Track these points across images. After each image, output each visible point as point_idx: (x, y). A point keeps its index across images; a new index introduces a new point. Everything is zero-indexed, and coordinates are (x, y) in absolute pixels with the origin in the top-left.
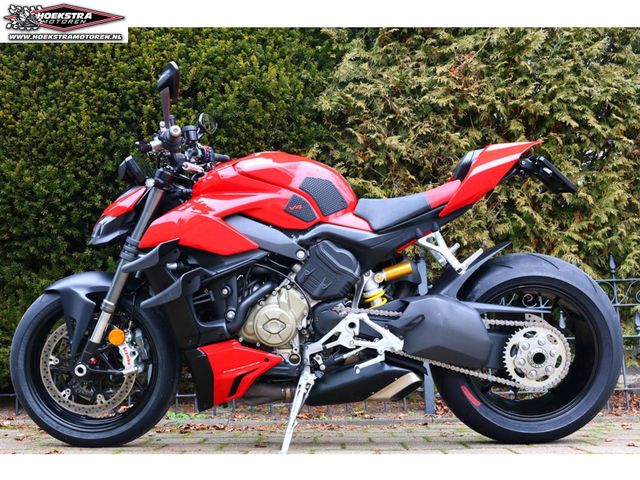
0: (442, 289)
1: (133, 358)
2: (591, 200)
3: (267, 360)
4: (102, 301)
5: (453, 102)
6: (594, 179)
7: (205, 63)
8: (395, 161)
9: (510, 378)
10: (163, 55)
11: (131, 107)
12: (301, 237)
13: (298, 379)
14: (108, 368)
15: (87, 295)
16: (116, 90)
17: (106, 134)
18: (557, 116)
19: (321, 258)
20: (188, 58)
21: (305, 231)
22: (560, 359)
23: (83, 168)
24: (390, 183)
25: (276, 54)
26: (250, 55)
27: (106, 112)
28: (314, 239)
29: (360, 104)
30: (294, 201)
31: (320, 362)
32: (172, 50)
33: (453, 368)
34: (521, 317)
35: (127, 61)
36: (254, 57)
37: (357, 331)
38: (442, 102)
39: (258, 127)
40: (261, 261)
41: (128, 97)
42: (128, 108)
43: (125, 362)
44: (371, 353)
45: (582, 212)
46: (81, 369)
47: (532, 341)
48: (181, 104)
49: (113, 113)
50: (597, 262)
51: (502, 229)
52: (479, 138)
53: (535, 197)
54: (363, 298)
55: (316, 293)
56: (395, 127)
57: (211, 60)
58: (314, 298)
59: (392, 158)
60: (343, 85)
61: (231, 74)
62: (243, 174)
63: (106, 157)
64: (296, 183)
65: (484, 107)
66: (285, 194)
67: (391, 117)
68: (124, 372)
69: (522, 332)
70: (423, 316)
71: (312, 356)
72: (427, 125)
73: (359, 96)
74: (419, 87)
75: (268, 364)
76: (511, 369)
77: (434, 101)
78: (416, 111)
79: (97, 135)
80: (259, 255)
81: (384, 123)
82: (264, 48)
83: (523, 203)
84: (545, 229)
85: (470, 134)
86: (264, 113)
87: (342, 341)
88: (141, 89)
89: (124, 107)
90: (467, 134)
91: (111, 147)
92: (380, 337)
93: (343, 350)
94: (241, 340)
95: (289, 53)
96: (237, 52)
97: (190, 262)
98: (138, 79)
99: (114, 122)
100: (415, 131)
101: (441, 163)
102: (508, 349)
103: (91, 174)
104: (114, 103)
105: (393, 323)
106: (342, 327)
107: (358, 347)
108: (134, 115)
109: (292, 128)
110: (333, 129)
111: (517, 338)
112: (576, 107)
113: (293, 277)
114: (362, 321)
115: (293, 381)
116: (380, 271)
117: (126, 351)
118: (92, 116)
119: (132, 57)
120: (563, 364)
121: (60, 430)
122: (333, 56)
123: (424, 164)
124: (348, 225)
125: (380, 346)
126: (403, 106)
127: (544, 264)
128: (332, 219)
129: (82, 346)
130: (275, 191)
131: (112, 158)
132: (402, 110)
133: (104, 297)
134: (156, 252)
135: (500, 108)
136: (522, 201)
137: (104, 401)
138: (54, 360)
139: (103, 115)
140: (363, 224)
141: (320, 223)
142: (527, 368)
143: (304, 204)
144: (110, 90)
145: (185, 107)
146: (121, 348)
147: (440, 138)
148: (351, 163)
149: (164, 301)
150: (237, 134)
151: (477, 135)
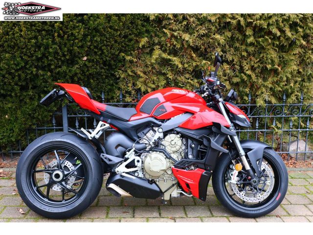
2: (280, 69)
6: (283, 58)
8: (186, 46)
17: (36, 38)
18: (271, 28)
23: (25, 55)
24: (183, 55)
38: (213, 19)
39: (117, 30)
50: (277, 95)
51: (236, 80)
52: (230, 37)
53: (253, 66)
56: (187, 29)
59: (185, 44)
63: (37, 49)
65: (234, 21)
67: (186, 23)
72: (204, 28)
77: (209, 18)
78: (199, 20)
79: (31, 39)
81: (182, 26)
83: (247, 69)
84: (256, 81)
85: (225, 34)
86: (119, 23)
90: (224, 33)
91: (39, 44)
99: (39, 31)
100: (197, 31)
101: (209, 47)
103: (29, 57)
108: (50, 28)
109: (133, 27)
110: (155, 27)
118: (27, 28)
123: (201, 48)
126: (192, 17)
135: (242, 23)
136: (246, 68)
139: (34, 28)
145: (77, 23)
148: (163, 45)
150: (105, 35)
151: (229, 34)
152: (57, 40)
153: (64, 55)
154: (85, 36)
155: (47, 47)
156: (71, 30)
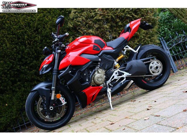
0: (132, 58)
1: (64, 101)
2: (138, 33)
3: (99, 88)
4: (51, 88)
5: (102, 17)
7: (38, 21)
9: (152, 74)
10: (25, 21)
11: (21, 38)
12: (99, 55)
13: (107, 91)
14: (58, 105)
15: (46, 88)
16: (15, 34)
17: (16, 48)
18: (127, 15)
19: (105, 59)
20: (32, 21)
21: (99, 54)
22: (160, 67)
23: (11, 59)
25: (54, 15)
26: (48, 16)
27: (13, 41)
28: (102, 55)
29: (79, 23)
30: (94, 46)
31: (111, 85)
32: (28, 19)
33: (140, 76)
34: (149, 60)
35: (15, 25)
36: (49, 17)
37: (118, 74)
38: (100, 18)
40: (91, 64)
41: (19, 35)
42: (20, 39)
43: (62, 102)
44: (122, 78)
45: (136, 37)
46: (51, 108)
47: (154, 64)
48: (35, 34)
49: (16, 41)
52: (110, 25)
54: (114, 67)
55: (106, 68)
56: (90, 27)
57: (39, 20)
58: (106, 69)
60: (73, 19)
61: (45, 23)
62: (81, 43)
63: (18, 54)
64: (93, 42)
65: (110, 17)
66: (91, 45)
67: (88, 25)
68: (63, 105)
69: (151, 63)
70: (132, 66)
71: (108, 84)
72: (97, 25)
73: (78, 22)
74: (93, 16)
75: (100, 89)
76: (151, 72)
77: (98, 18)
78: (93, 22)
79: (13, 49)
80: (90, 63)
81: (87, 27)
82: (50, 14)
87: (115, 78)
88: (22, 32)
89: (19, 38)
91: (18, 51)
92: (123, 74)
93: (116, 80)
94: (91, 85)
95: (57, 14)
96: (44, 16)
97: (74, 70)
98: (20, 30)
99: (17, 44)
100: (95, 27)
101: (103, 34)
102: (150, 68)
103: (14, 60)
104: (15, 38)
105: (125, 70)
106: (114, 74)
107: (119, 78)
108: (22, 40)
110: (74, 32)
111: (151, 65)
112: (130, 12)
113: (99, 66)
114: (118, 71)
115: (106, 92)
116: (117, 59)
117: (62, 99)
118: (10, 43)
119: (16, 24)
120: (161, 68)
121: (48, 127)
122: (67, 13)
124: (107, 49)
125: (124, 76)
126: (90, 21)
127: (151, 46)
128: (103, 49)
129: (49, 102)
130: (89, 45)
131: (19, 54)
132: (90, 23)
133: (52, 87)
134: (68, 69)
135: (113, 16)
137: (58, 115)
138: (41, 109)
139: (13, 42)
140: (110, 48)
141: (102, 50)
142: (154, 71)
143: (97, 47)
144: (13, 35)
145: (36, 34)
146: (60, 99)
147: (101, 27)
149: (74, 81)
150: (51, 39)
151: (110, 24)
152: (28, 46)
153: (33, 54)
154: (42, 41)
155: (23, 52)
156: (34, 39)
